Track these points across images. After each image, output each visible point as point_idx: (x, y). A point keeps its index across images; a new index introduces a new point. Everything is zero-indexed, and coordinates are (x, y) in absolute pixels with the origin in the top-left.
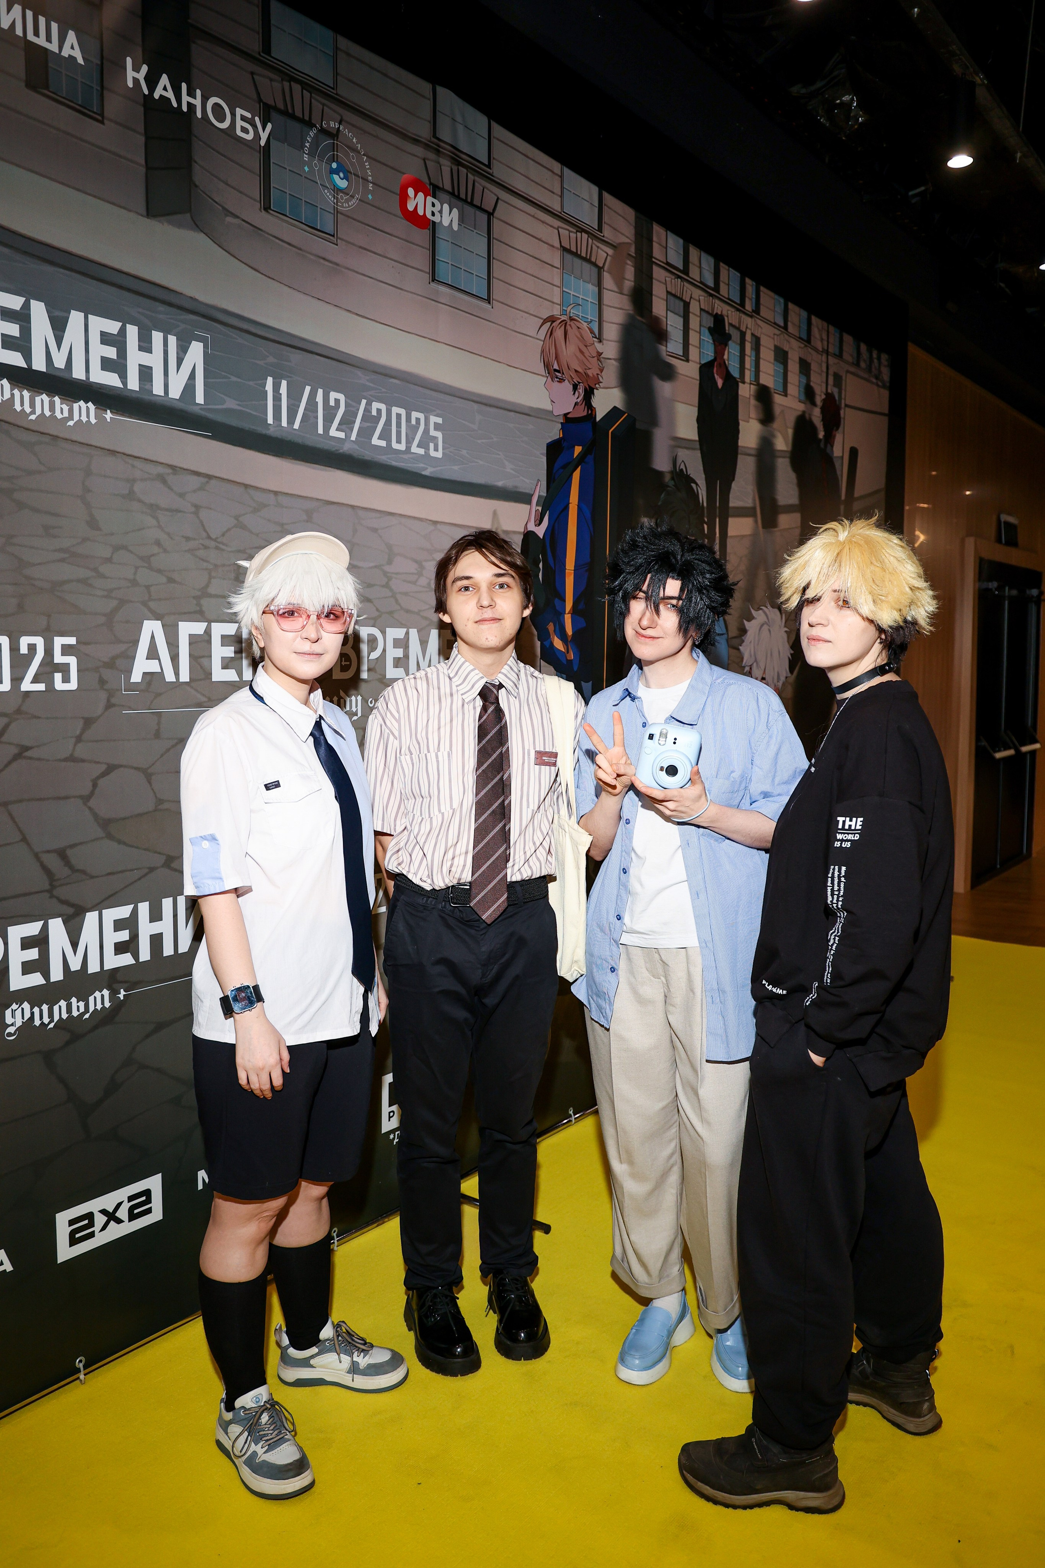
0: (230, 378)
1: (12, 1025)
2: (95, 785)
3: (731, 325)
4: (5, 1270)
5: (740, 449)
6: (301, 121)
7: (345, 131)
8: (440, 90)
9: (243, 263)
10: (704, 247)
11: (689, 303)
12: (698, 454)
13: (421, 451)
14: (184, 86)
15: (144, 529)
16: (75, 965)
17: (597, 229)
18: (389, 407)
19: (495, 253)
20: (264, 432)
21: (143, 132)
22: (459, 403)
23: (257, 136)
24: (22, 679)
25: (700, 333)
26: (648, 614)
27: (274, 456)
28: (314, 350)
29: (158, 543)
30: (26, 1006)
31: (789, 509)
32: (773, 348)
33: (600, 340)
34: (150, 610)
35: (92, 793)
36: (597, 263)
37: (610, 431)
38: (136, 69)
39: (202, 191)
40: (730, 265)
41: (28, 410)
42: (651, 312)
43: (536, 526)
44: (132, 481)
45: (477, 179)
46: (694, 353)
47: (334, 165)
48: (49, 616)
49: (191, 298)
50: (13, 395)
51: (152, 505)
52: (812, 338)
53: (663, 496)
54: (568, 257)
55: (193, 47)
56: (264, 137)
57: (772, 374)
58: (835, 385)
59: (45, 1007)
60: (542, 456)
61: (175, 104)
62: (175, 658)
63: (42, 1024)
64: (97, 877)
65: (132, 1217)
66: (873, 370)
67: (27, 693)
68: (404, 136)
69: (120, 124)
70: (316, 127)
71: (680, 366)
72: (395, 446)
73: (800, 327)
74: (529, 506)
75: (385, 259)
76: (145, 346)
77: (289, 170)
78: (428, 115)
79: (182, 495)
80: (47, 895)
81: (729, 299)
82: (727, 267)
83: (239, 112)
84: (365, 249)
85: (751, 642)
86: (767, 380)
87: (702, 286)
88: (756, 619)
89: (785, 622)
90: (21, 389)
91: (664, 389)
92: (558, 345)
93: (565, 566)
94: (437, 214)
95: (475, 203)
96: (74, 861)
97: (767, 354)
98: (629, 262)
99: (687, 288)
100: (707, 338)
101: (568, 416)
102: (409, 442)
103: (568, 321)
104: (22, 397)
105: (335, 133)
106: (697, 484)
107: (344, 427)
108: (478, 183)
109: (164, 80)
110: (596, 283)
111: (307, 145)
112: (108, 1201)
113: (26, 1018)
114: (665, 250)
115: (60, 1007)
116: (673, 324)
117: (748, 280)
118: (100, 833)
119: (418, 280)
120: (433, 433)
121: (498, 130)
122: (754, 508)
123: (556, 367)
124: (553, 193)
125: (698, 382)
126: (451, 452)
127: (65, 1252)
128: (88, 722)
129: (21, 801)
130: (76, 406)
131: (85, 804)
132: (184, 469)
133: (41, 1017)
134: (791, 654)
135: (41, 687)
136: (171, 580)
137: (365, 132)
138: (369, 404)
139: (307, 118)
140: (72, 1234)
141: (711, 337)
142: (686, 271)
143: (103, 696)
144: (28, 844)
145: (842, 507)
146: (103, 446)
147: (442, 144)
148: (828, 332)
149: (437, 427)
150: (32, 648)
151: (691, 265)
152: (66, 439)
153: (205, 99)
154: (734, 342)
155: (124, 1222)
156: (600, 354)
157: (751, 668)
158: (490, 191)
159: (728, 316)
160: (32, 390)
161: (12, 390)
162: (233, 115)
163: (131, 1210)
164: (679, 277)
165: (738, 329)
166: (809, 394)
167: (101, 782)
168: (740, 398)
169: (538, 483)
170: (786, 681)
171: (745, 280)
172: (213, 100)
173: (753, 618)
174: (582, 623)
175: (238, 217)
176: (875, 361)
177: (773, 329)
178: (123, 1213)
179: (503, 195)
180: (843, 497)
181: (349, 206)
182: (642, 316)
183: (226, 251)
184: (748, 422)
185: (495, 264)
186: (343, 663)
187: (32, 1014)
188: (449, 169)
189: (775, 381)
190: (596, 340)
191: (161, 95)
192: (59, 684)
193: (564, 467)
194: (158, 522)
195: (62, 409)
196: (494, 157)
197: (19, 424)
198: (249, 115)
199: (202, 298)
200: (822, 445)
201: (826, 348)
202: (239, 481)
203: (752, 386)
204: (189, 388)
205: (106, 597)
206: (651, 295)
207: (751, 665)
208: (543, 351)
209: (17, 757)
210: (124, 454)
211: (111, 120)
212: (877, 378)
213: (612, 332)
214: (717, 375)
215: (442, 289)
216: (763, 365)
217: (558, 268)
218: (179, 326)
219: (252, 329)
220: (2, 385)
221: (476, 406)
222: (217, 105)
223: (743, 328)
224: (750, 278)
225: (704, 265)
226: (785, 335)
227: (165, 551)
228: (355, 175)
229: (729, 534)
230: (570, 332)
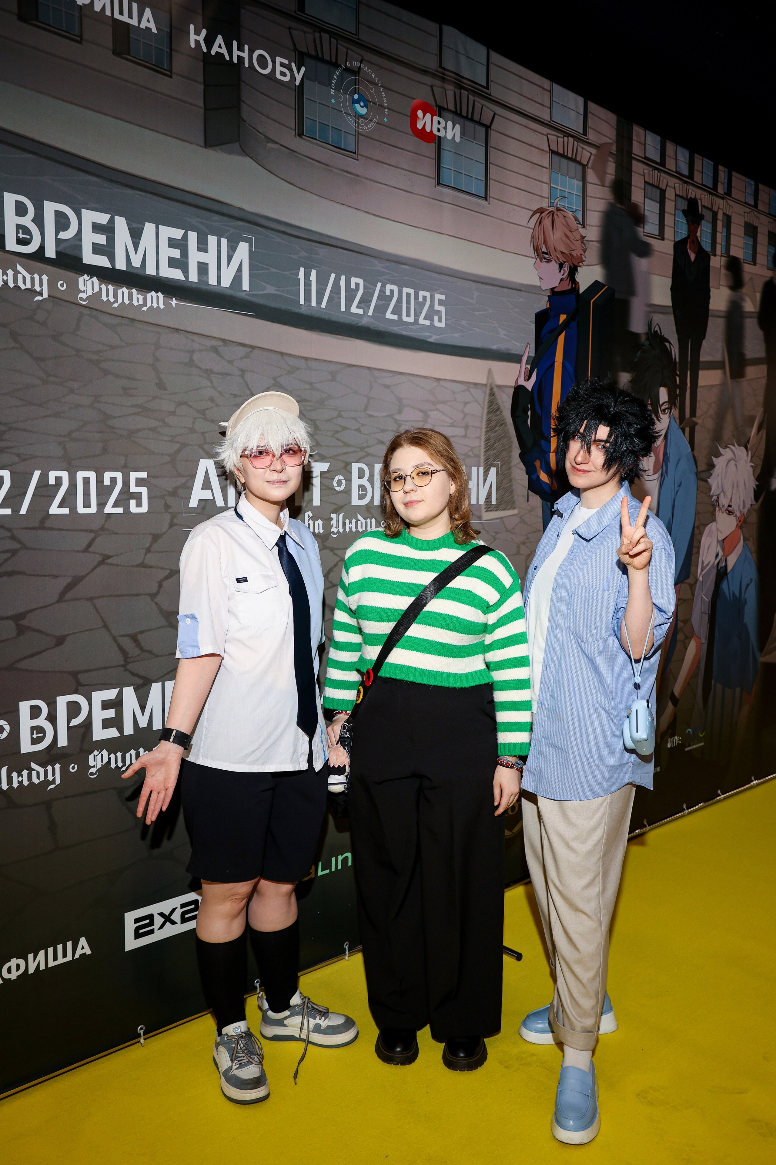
0: (270, 270)
1: (94, 766)
2: (160, 586)
4: (85, 953)
5: (710, 312)
6: (329, 63)
7: (366, 69)
8: (445, 28)
9: (281, 178)
10: (679, 142)
11: (665, 191)
12: (672, 318)
13: (427, 323)
14: (235, 43)
15: (200, 389)
16: (143, 723)
17: (582, 133)
18: (400, 288)
19: (492, 158)
20: (297, 311)
21: (203, 81)
22: (460, 282)
23: (293, 78)
24: (105, 504)
25: (675, 215)
26: (582, 452)
27: (305, 329)
28: (338, 245)
29: (212, 399)
30: (105, 753)
31: (756, 362)
32: (743, 225)
33: (584, 226)
34: (204, 451)
35: (158, 592)
36: (582, 161)
37: (592, 301)
38: (198, 33)
39: (249, 124)
40: (705, 155)
41: (112, 299)
42: (630, 200)
43: (525, 381)
44: (192, 352)
45: (476, 98)
46: (669, 232)
47: (356, 97)
48: (127, 456)
49: (239, 208)
50: (100, 289)
51: (207, 370)
53: (639, 354)
54: (556, 158)
55: (243, 11)
56: (299, 78)
57: (742, 247)
59: (119, 755)
60: (531, 324)
61: (227, 58)
62: (224, 488)
63: (117, 767)
64: (162, 656)
65: (184, 920)
67: (109, 515)
68: (415, 68)
69: (184, 77)
70: (341, 67)
72: (405, 319)
73: (769, 204)
74: (519, 365)
75: (398, 169)
76: (203, 247)
77: (319, 103)
78: (435, 50)
79: (230, 362)
80: (122, 669)
81: (702, 185)
82: (701, 158)
83: (279, 59)
84: (381, 162)
85: (718, 475)
86: (736, 252)
87: (678, 175)
88: (724, 455)
89: (751, 458)
90: (107, 284)
91: (641, 264)
92: (545, 231)
93: (550, 413)
94: (442, 131)
95: (475, 119)
96: (143, 644)
97: (738, 230)
98: (610, 159)
99: (663, 178)
100: (682, 219)
101: (555, 290)
102: (417, 315)
103: (556, 211)
104: (107, 290)
105: (357, 70)
106: (670, 343)
107: (362, 305)
108: (477, 102)
109: (220, 40)
110: (581, 178)
111: (334, 82)
112: (165, 906)
113: (104, 762)
114: (644, 146)
115: (131, 755)
116: (650, 209)
117: (721, 168)
118: (164, 622)
119: (426, 185)
120: (437, 307)
121: (496, 57)
122: (723, 362)
123: (544, 250)
124: (543, 105)
125: (672, 257)
126: (452, 322)
127: (131, 943)
128: (156, 538)
129: (103, 597)
130: (148, 296)
131: (153, 600)
132: (233, 342)
133: (116, 762)
134: (756, 485)
135: (120, 510)
137: (382, 68)
138: (383, 286)
139: (333, 60)
140: (137, 929)
141: (685, 218)
142: (663, 163)
143: (167, 517)
144: (108, 629)
146: (169, 326)
147: (446, 72)
149: (441, 302)
150: (113, 480)
151: (667, 158)
152: (141, 321)
153: (251, 52)
154: (707, 221)
155: (177, 923)
156: (583, 238)
157: (718, 497)
158: (488, 108)
159: (701, 200)
160: (114, 285)
161: (100, 285)
162: (274, 62)
163: (183, 914)
164: (656, 169)
165: (710, 209)
167: (165, 584)
169: (527, 346)
170: (751, 508)
171: (717, 167)
172: (258, 52)
173: (721, 455)
175: (276, 143)
177: (743, 207)
178: (176, 917)
179: (499, 110)
181: (368, 129)
182: (621, 203)
183: (267, 170)
184: (719, 289)
185: (492, 169)
186: (361, 493)
187: (109, 759)
188: (453, 92)
189: (745, 252)
190: (580, 226)
191: (217, 52)
192: (133, 508)
193: (551, 331)
194: (212, 383)
195: (138, 298)
196: (492, 79)
197: (105, 310)
198: (286, 62)
199: (247, 208)
202: (276, 350)
203: (722, 258)
204: (237, 278)
205: (171, 441)
206: (630, 185)
207: (718, 495)
208: (532, 238)
209: (101, 563)
210: (186, 331)
211: (177, 74)
213: (594, 219)
214: (690, 250)
215: (446, 190)
216: (734, 240)
217: (547, 168)
218: (229, 231)
219: (288, 230)
220: (92, 282)
221: (474, 285)
222: (261, 56)
223: (715, 209)
224: (722, 165)
225: (680, 157)
226: (755, 212)
227: (217, 405)
228: (373, 103)
229: (699, 385)
230: (559, 221)
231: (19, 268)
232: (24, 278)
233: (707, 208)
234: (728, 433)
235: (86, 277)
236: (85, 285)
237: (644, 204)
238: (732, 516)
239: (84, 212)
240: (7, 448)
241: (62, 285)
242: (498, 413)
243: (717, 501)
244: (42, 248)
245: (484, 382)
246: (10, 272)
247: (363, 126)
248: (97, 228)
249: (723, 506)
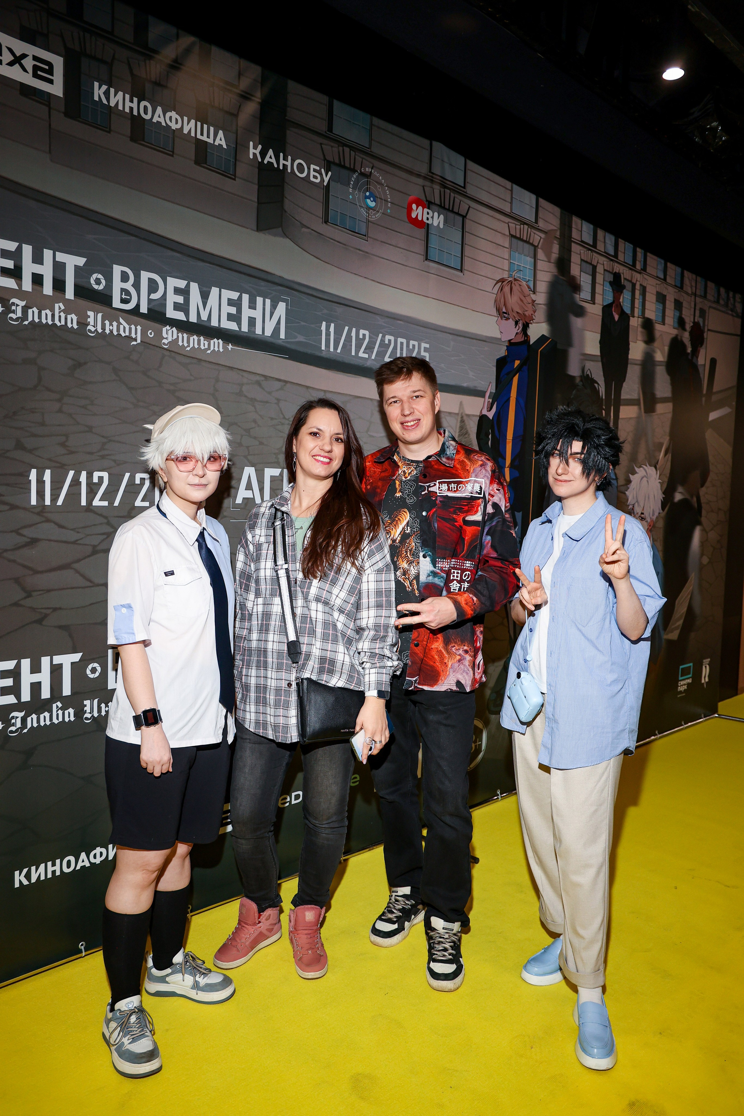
0: (300, 323)
3: (625, 279)
5: (629, 360)
6: (349, 169)
7: (375, 173)
8: (434, 143)
9: (311, 255)
10: (608, 229)
11: (596, 267)
12: (600, 364)
14: (281, 155)
15: (247, 413)
17: (534, 222)
18: (396, 338)
19: (467, 241)
20: (319, 355)
21: (257, 183)
22: (441, 335)
23: (322, 180)
25: (603, 285)
27: (326, 369)
28: (351, 305)
29: (255, 421)
31: (664, 400)
32: (655, 293)
33: (534, 293)
34: (248, 460)
36: (534, 243)
37: (539, 351)
38: (255, 147)
39: (289, 214)
40: (626, 239)
41: (186, 345)
42: (570, 273)
43: (488, 411)
44: (241, 385)
45: (456, 195)
46: (599, 299)
47: (368, 194)
49: (280, 277)
50: (178, 336)
51: (252, 399)
52: (684, 285)
53: (574, 392)
54: (514, 240)
55: (288, 132)
56: (326, 180)
57: (654, 310)
58: (700, 316)
61: (276, 166)
62: (261, 490)
66: (730, 305)
68: (410, 172)
69: (244, 180)
70: (357, 172)
71: (588, 307)
73: (675, 278)
74: (483, 399)
75: (398, 248)
76: (252, 306)
77: (341, 198)
78: (427, 159)
79: (270, 393)
81: (624, 262)
82: (623, 241)
83: (312, 166)
84: (385, 243)
85: (634, 489)
86: (650, 314)
87: (606, 255)
88: (638, 473)
89: (660, 476)
90: (183, 333)
91: (577, 322)
92: (505, 296)
93: (506, 437)
94: (430, 219)
95: (454, 210)
97: (651, 297)
98: (555, 242)
99: (595, 256)
100: (609, 288)
101: (512, 341)
103: (513, 281)
104: (183, 337)
105: (369, 174)
106: (598, 384)
107: (367, 351)
108: (457, 198)
109: (271, 152)
110: (533, 256)
111: (352, 183)
114: (580, 232)
116: (585, 280)
117: (638, 249)
119: (417, 260)
121: (471, 164)
122: (639, 400)
123: (504, 310)
124: (505, 201)
125: (600, 318)
130: (212, 342)
132: (272, 378)
134: (663, 498)
136: (261, 443)
137: (387, 172)
138: (384, 337)
139: (352, 167)
141: (611, 288)
142: (595, 245)
145: (704, 399)
146: (226, 365)
147: (434, 176)
148: (696, 281)
149: (426, 350)
151: (598, 242)
152: (206, 361)
153: (293, 161)
154: (627, 290)
156: (534, 301)
158: (465, 202)
159: (623, 274)
160: (188, 333)
161: (178, 334)
162: (309, 169)
164: (589, 250)
165: (630, 281)
166: (681, 323)
168: (630, 326)
169: (490, 384)
170: (659, 515)
171: (636, 250)
172: (298, 161)
173: (636, 473)
174: (517, 474)
175: (309, 228)
176: (731, 299)
177: (655, 280)
179: (473, 204)
180: (705, 392)
181: (376, 217)
182: (563, 276)
183: (301, 248)
185: (466, 248)
188: (439, 191)
189: (656, 315)
190: (532, 292)
191: (268, 161)
193: (508, 374)
194: (255, 408)
195: (204, 344)
196: (468, 181)
197: (181, 353)
198: (318, 168)
199: (286, 276)
200: (690, 357)
201: (694, 291)
204: (277, 329)
206: (570, 261)
207: (633, 505)
208: (496, 301)
210: (239, 369)
211: (240, 179)
212: (732, 310)
213: (542, 287)
214: (615, 312)
215: (432, 264)
216: (648, 305)
217: (507, 248)
218: (272, 293)
219: (315, 294)
220: (172, 331)
221: (451, 336)
222: (300, 164)
223: (634, 281)
224: (640, 247)
225: (607, 241)
226: (665, 284)
227: (259, 426)
228: (380, 198)
229: (620, 417)
230: (515, 288)
231: (121, 320)
232: (124, 328)
233: (628, 280)
234: (641, 456)
235: (168, 327)
236: (167, 333)
237: (580, 276)
238: (644, 521)
239: (169, 279)
240: (107, 455)
241: (151, 334)
242: (466, 436)
243: (633, 509)
244: (138, 306)
245: (457, 412)
246: (115, 324)
247: (372, 216)
248: (177, 291)
249: (637, 513)
